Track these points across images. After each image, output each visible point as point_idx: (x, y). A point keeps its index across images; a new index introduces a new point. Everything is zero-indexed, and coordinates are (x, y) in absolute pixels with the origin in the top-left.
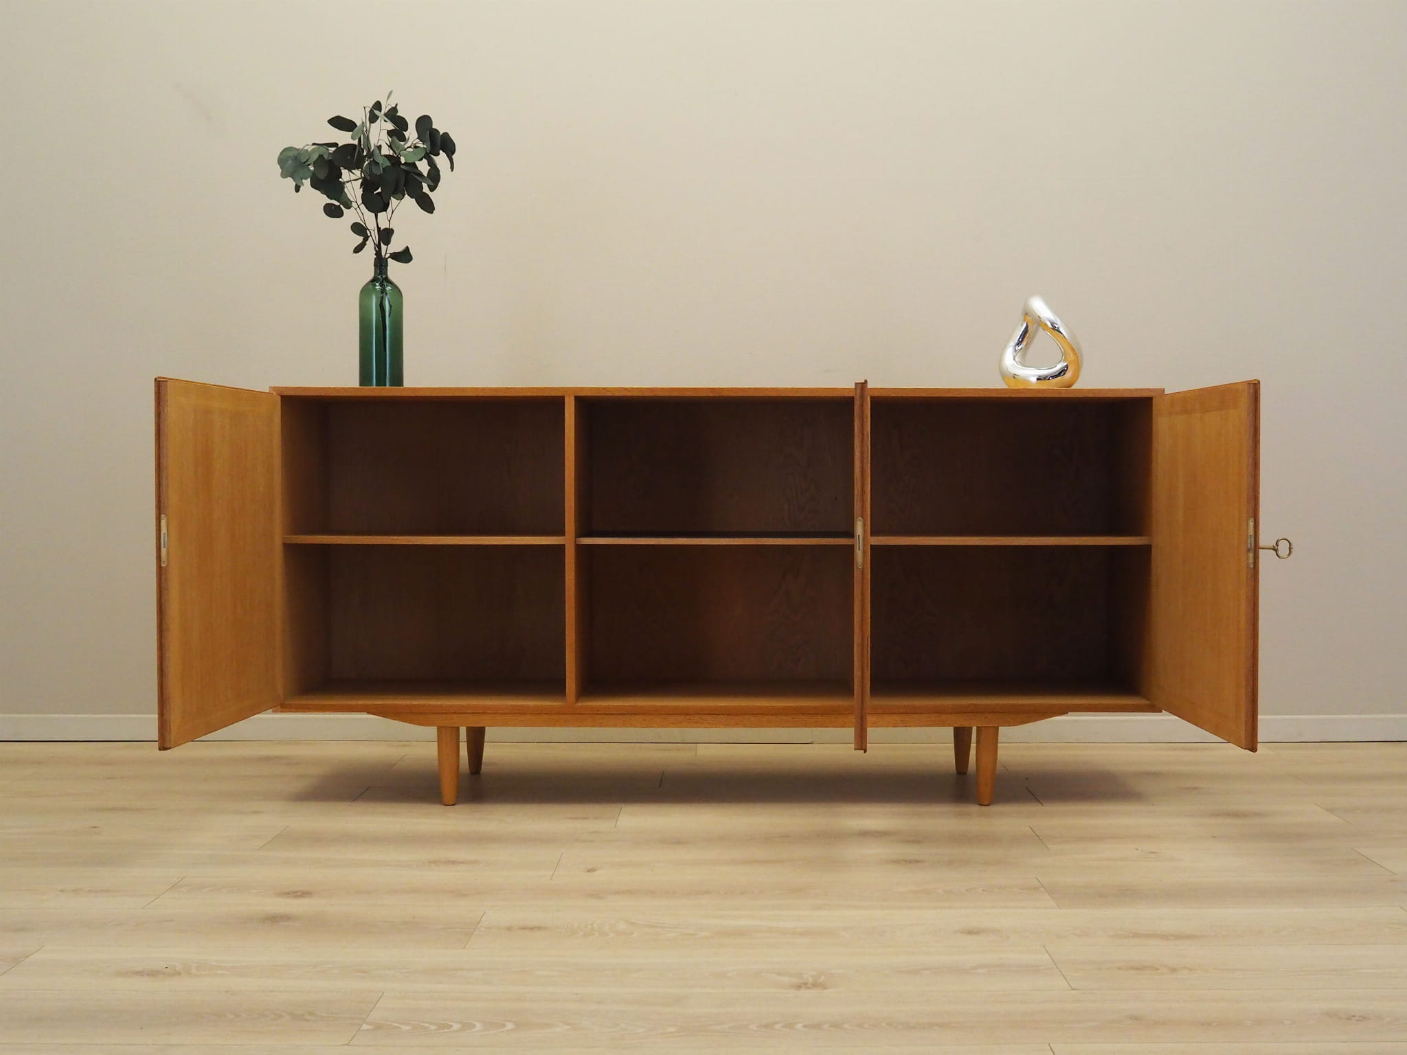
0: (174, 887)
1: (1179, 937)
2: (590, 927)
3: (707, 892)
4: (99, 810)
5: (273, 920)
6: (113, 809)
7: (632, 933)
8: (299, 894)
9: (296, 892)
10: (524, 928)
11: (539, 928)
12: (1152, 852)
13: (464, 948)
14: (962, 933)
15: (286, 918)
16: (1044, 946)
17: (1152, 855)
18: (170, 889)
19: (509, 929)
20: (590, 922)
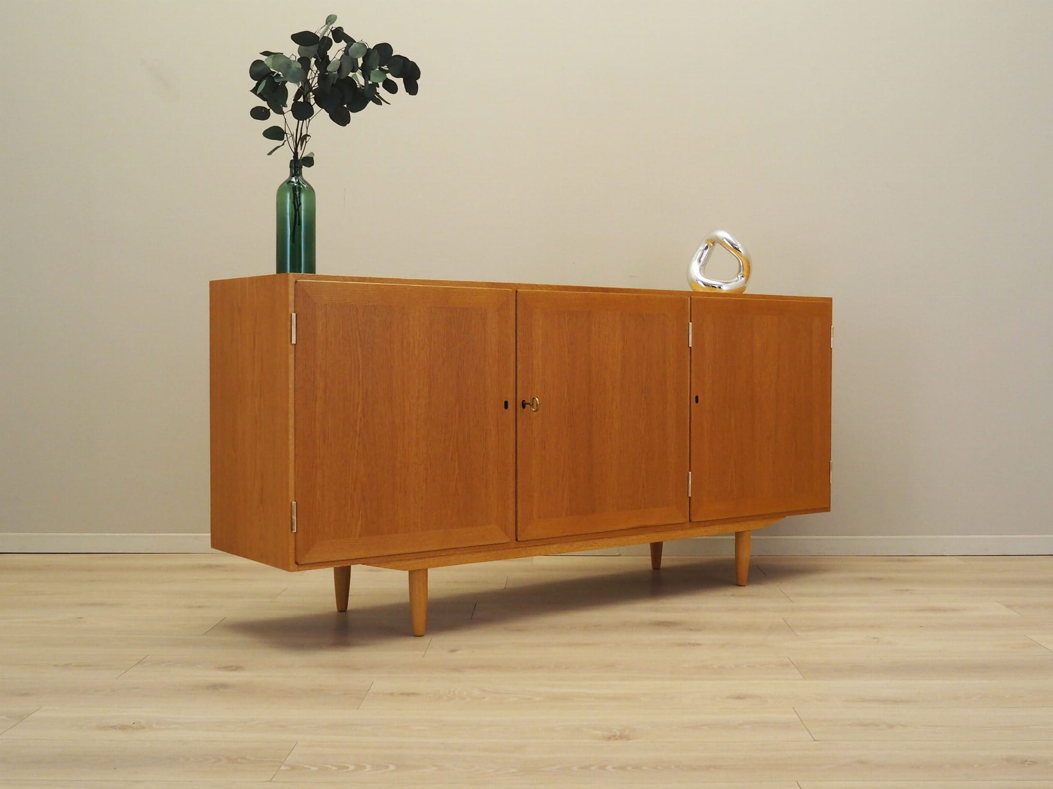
0: (140, 662)
1: (895, 701)
2: (452, 693)
3: (540, 667)
4: (82, 605)
5: (215, 687)
6: (94, 604)
7: (484, 698)
8: (234, 668)
9: (232, 667)
10: (402, 694)
11: (414, 694)
12: (874, 638)
13: (358, 709)
14: (732, 698)
15: (224, 686)
16: (793, 708)
17: (875, 640)
18: (136, 665)
19: (392, 694)
20: (452, 690)
